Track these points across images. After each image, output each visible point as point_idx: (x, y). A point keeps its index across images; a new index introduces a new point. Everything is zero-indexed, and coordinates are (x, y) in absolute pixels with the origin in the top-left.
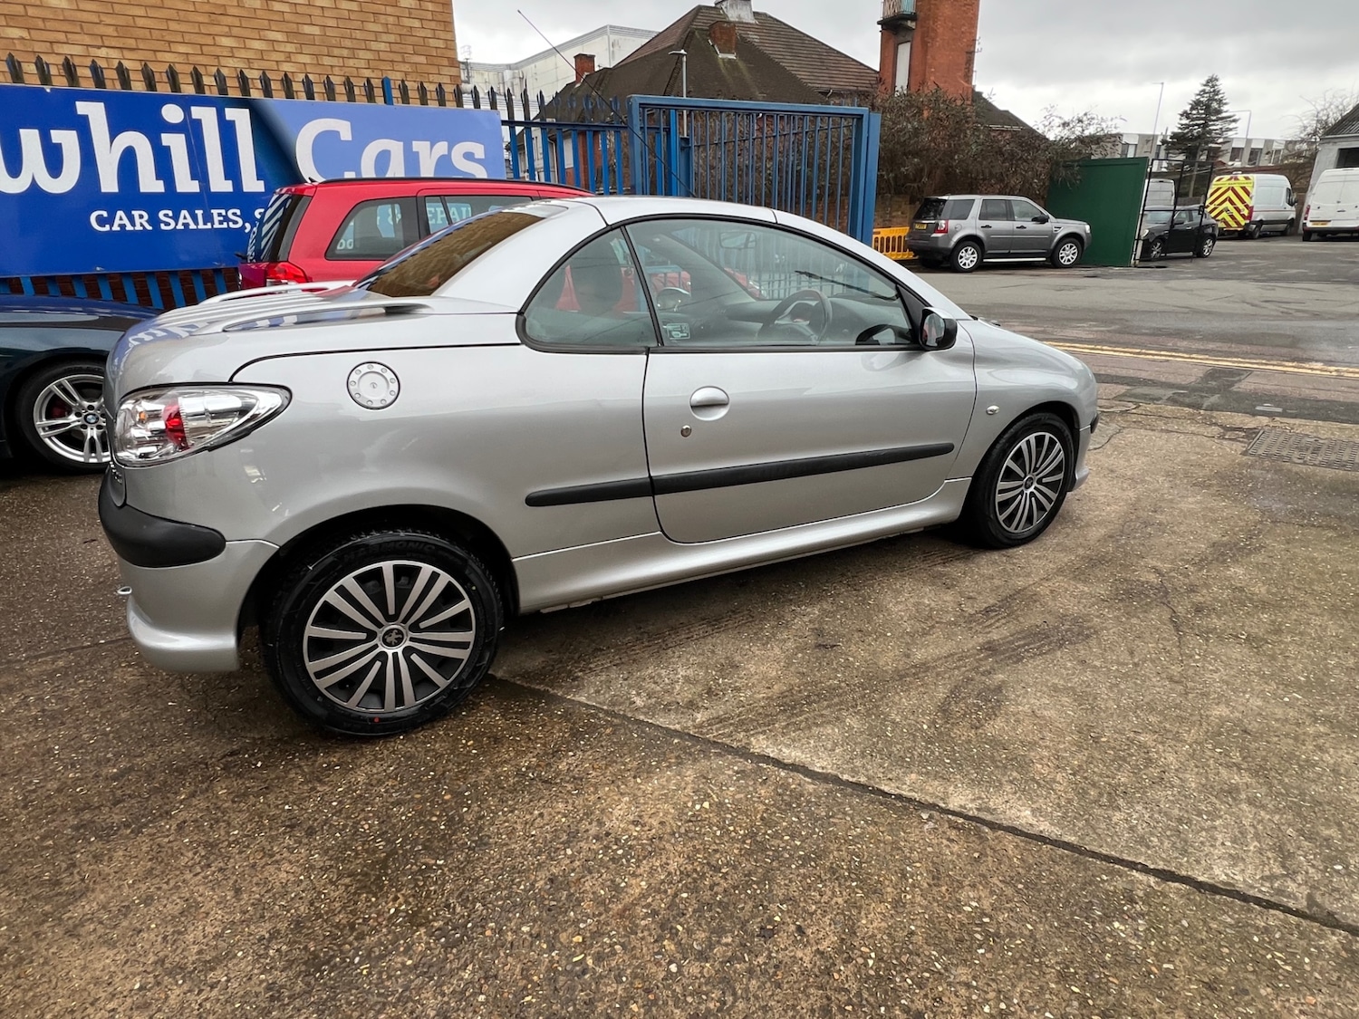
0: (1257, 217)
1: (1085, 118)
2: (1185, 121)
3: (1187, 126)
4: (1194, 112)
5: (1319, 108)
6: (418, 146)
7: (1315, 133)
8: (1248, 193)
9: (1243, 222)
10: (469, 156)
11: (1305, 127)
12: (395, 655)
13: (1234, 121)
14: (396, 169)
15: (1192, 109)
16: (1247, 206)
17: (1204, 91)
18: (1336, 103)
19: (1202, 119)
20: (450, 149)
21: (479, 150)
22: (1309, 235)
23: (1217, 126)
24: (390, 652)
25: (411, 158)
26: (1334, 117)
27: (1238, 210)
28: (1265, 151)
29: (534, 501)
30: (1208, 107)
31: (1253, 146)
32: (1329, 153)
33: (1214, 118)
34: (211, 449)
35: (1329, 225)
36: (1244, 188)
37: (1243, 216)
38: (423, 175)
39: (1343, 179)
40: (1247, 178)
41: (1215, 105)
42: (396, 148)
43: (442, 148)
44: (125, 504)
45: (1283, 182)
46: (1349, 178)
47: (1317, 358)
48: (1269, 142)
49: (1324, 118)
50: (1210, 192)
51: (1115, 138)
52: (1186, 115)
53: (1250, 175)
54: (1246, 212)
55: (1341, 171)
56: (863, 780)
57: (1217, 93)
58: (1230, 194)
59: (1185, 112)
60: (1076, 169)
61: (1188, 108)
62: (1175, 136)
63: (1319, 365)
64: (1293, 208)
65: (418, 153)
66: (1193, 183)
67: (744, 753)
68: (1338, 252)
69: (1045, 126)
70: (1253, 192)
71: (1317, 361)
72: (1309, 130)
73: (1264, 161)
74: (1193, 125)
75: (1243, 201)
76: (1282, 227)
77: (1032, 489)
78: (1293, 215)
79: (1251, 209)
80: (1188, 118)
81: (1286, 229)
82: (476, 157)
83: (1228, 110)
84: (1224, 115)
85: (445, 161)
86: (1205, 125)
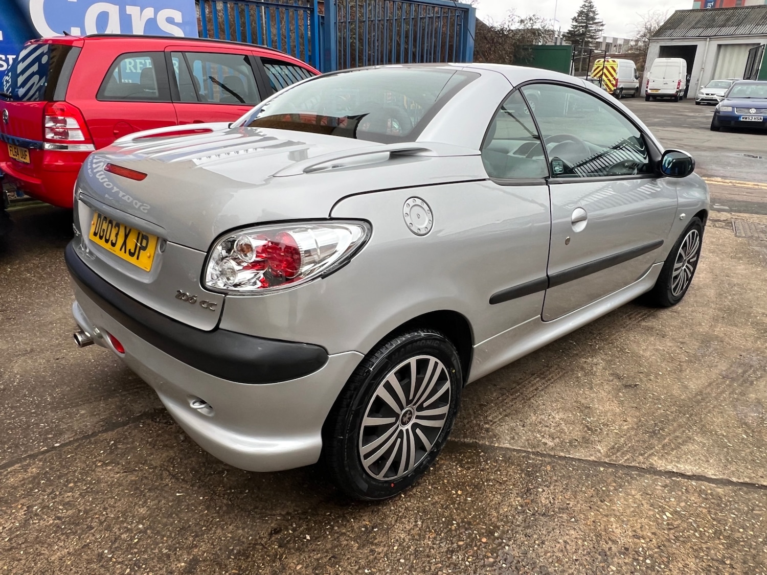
0: (620, 85)
1: (534, 18)
2: (575, 24)
3: (576, 26)
4: (580, 18)
5: (646, 20)
6: (130, 9)
7: (645, 35)
8: (615, 70)
9: (613, 88)
10: (170, 21)
11: (640, 31)
12: (407, 430)
13: (602, 25)
14: (114, 28)
15: (579, 16)
16: (614, 79)
17: (585, 5)
18: (655, 18)
19: (584, 23)
20: (156, 14)
21: (178, 16)
22: (650, 97)
23: (594, 27)
24: (404, 429)
25: (126, 20)
26: (655, 26)
27: (609, 80)
28: (613, 45)
29: (494, 300)
30: (587, 15)
31: (607, 41)
32: (654, 49)
33: (591, 22)
34: (323, 276)
35: (660, 92)
36: (612, 68)
37: (612, 84)
38: (135, 33)
39: (665, 64)
40: (614, 61)
41: (591, 15)
42: (113, 11)
43: (149, 12)
44: (217, 328)
45: (631, 64)
46: (669, 64)
47: (716, 174)
48: (615, 39)
49: (649, 27)
50: (594, 69)
51: (551, 33)
52: (575, 19)
53: (615, 60)
54: (614, 82)
55: (664, 60)
56: (747, 480)
57: (591, 7)
58: (605, 70)
59: (575, 18)
60: (530, 50)
61: (576, 15)
62: (570, 32)
63: (719, 179)
64: (638, 81)
65: (131, 15)
66: (581, 63)
67: (653, 471)
68: (670, 108)
69: (509, 22)
70: (617, 70)
71: (717, 176)
72: (642, 33)
73: (613, 51)
74: (580, 26)
75: (612, 76)
76: (632, 92)
77: (684, 267)
78: (637, 85)
79: (616, 80)
80: (576, 21)
81: (634, 93)
82: (176, 21)
83: (599, 18)
84: (596, 21)
85: (151, 23)
86: (586, 27)
